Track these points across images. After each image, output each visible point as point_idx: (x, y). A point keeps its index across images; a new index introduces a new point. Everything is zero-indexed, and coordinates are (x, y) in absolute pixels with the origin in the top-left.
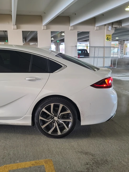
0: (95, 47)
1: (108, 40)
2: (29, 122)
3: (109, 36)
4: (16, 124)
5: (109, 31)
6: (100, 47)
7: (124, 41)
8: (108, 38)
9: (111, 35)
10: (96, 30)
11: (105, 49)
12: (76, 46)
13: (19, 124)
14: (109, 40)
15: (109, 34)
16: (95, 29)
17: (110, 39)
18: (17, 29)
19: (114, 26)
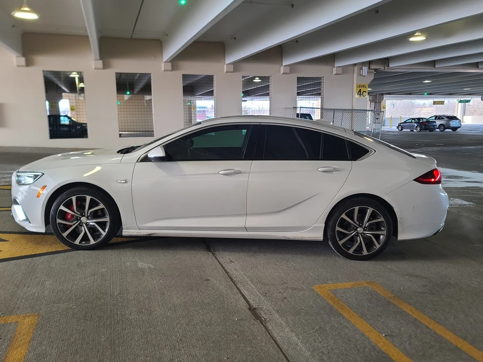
0: (334, 110)
1: (360, 95)
2: (319, 236)
3: (363, 86)
4: (299, 238)
5: (364, 76)
6: (344, 110)
7: (382, 94)
8: (360, 90)
9: (367, 86)
10: (336, 74)
11: (355, 114)
12: (296, 108)
13: (304, 239)
14: (362, 96)
15: (362, 84)
16: (335, 72)
17: (364, 94)
18: (172, 70)
19: (373, 67)
